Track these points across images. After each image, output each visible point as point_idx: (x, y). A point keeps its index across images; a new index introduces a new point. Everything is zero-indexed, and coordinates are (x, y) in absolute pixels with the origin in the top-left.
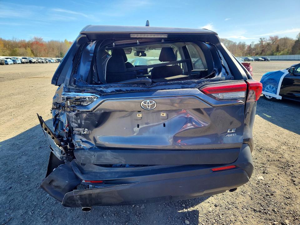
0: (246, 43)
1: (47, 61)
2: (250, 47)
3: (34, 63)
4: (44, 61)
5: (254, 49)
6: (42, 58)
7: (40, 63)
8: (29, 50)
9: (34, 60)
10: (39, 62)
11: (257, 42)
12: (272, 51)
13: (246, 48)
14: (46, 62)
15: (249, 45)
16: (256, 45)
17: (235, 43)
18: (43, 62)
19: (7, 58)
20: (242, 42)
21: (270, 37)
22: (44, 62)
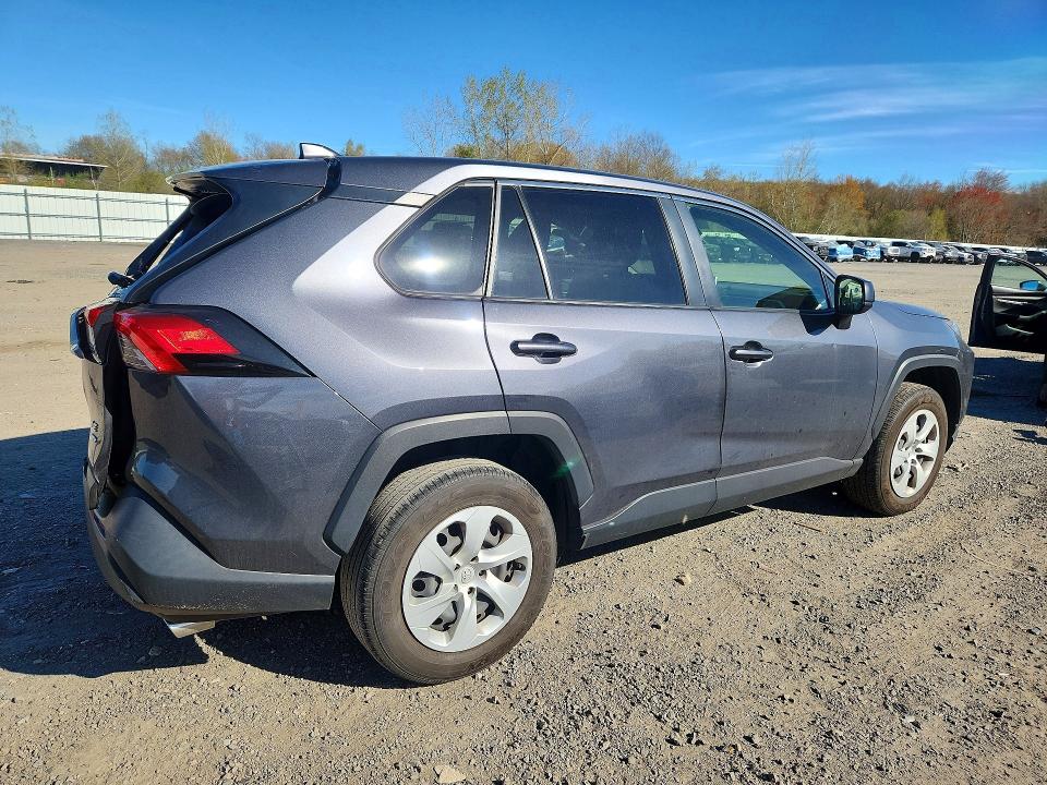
1: (980, 256)
3: (927, 260)
4: (966, 255)
6: (963, 245)
7: (951, 263)
8: (939, 218)
9: (928, 251)
10: (946, 261)
14: (976, 258)
18: (961, 261)
19: (840, 243)
22: (967, 259)
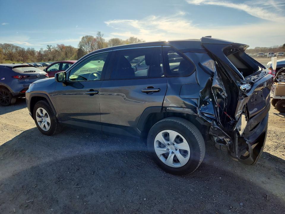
0: (35, 49)
2: (40, 53)
5: (46, 55)
11: (45, 49)
12: (62, 57)
13: (36, 54)
15: (39, 51)
16: (45, 52)
17: (23, 49)
20: (31, 48)
21: (57, 45)
